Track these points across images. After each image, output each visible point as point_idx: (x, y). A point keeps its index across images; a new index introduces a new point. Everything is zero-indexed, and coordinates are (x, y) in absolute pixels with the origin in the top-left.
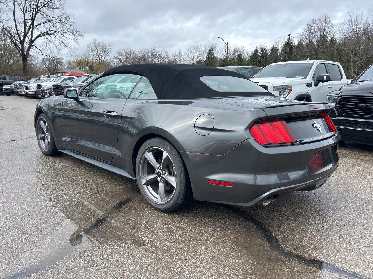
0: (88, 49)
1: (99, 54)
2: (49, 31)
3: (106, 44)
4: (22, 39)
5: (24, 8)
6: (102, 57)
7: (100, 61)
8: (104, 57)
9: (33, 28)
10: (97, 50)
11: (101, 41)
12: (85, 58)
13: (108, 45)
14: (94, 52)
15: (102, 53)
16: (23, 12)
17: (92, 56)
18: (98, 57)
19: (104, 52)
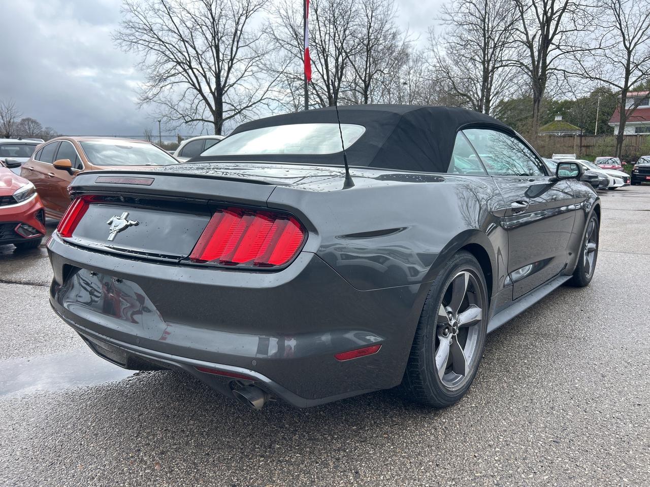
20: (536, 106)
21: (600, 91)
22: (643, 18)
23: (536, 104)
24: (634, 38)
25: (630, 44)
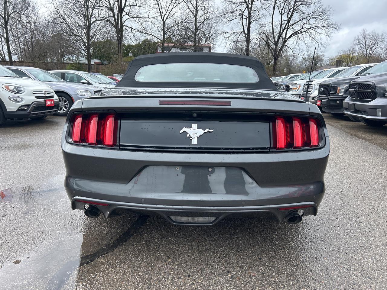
0: (355, 42)
1: (367, 46)
2: (302, 28)
3: (378, 34)
4: (276, 41)
5: (282, 10)
6: (370, 50)
7: (367, 55)
8: (373, 49)
9: (288, 28)
10: (366, 43)
11: (372, 31)
12: (350, 52)
13: (380, 34)
14: (362, 45)
15: (371, 45)
16: (281, 14)
17: (358, 50)
18: (366, 51)
19: (374, 44)
20: (119, 47)
21: (146, 41)
22: (168, 5)
23: (120, 45)
24: (165, 15)
25: (164, 18)
